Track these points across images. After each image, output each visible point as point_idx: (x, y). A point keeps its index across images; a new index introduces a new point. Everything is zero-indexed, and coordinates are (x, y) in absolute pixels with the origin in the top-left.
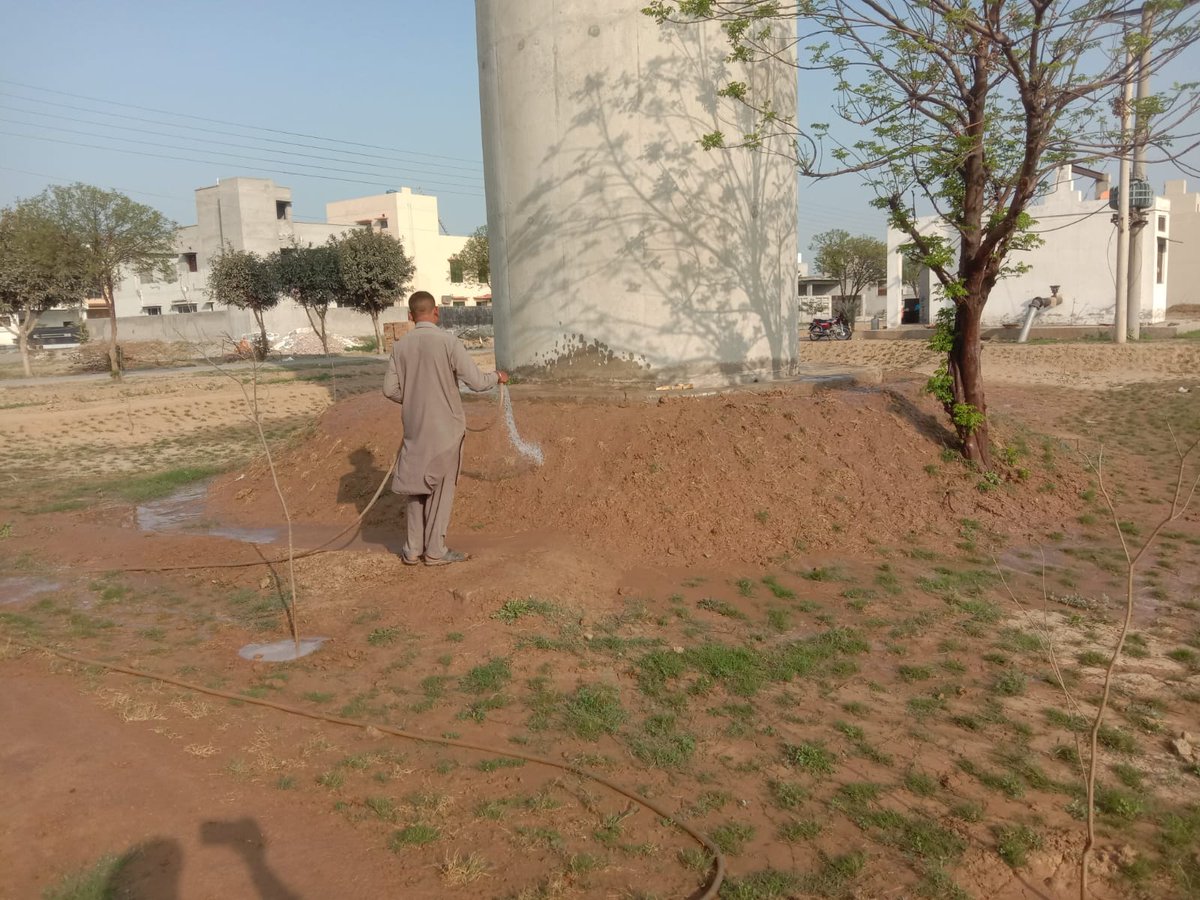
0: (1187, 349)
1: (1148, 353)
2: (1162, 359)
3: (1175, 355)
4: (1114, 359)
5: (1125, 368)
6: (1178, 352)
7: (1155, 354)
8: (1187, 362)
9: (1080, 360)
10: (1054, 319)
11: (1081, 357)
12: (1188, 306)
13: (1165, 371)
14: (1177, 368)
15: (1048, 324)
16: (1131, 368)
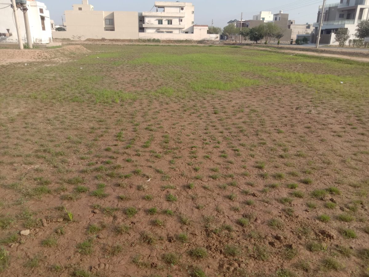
0: (40, 52)
1: (28, 53)
2: (32, 55)
3: (36, 54)
4: (18, 55)
5: (21, 58)
6: (37, 52)
7: (30, 53)
8: (40, 55)
9: (7, 55)
10: (11, 41)
11: (7, 54)
12: (91, 39)
13: (33, 58)
14: (36, 57)
15: (9, 43)
16: (22, 58)
